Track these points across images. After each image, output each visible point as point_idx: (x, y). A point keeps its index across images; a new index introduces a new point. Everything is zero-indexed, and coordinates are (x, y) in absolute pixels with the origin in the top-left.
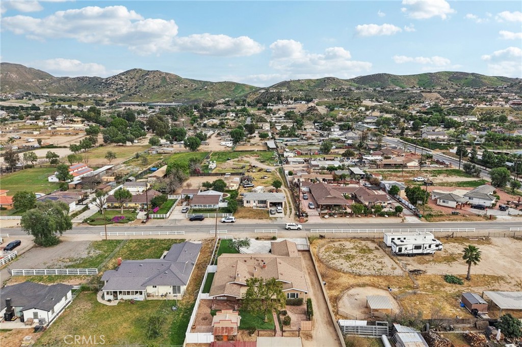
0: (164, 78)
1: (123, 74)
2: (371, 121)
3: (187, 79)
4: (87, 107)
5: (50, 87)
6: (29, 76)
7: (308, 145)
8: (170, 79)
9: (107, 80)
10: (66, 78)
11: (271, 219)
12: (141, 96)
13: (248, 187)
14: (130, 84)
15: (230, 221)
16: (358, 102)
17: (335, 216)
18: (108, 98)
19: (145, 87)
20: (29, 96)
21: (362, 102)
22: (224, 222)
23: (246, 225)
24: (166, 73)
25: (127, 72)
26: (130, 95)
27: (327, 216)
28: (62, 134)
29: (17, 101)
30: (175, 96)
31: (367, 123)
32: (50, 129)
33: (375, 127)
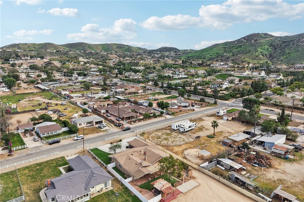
2: (94, 70)
7: (69, 86)
11: (103, 131)
13: (63, 116)
15: (81, 138)
16: (76, 59)
17: (137, 122)
21: (79, 59)
22: (77, 140)
23: (94, 138)
27: (133, 123)
31: (93, 71)
33: (99, 73)
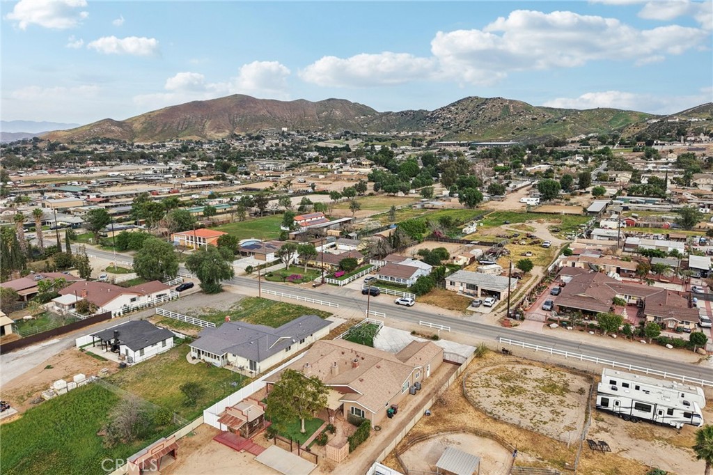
0: (507, 107)
1: (453, 105)
3: (539, 107)
4: (401, 147)
5: (371, 125)
6: (352, 113)
8: (514, 108)
9: (433, 113)
10: (389, 113)
12: (471, 133)
13: (485, 264)
14: (460, 117)
15: (405, 303)
17: (568, 328)
18: (429, 136)
19: (480, 120)
20: (348, 135)
22: (398, 303)
24: (510, 100)
25: (459, 102)
26: (457, 132)
27: (554, 325)
28: (345, 179)
29: (334, 141)
30: (517, 132)
32: (336, 172)
